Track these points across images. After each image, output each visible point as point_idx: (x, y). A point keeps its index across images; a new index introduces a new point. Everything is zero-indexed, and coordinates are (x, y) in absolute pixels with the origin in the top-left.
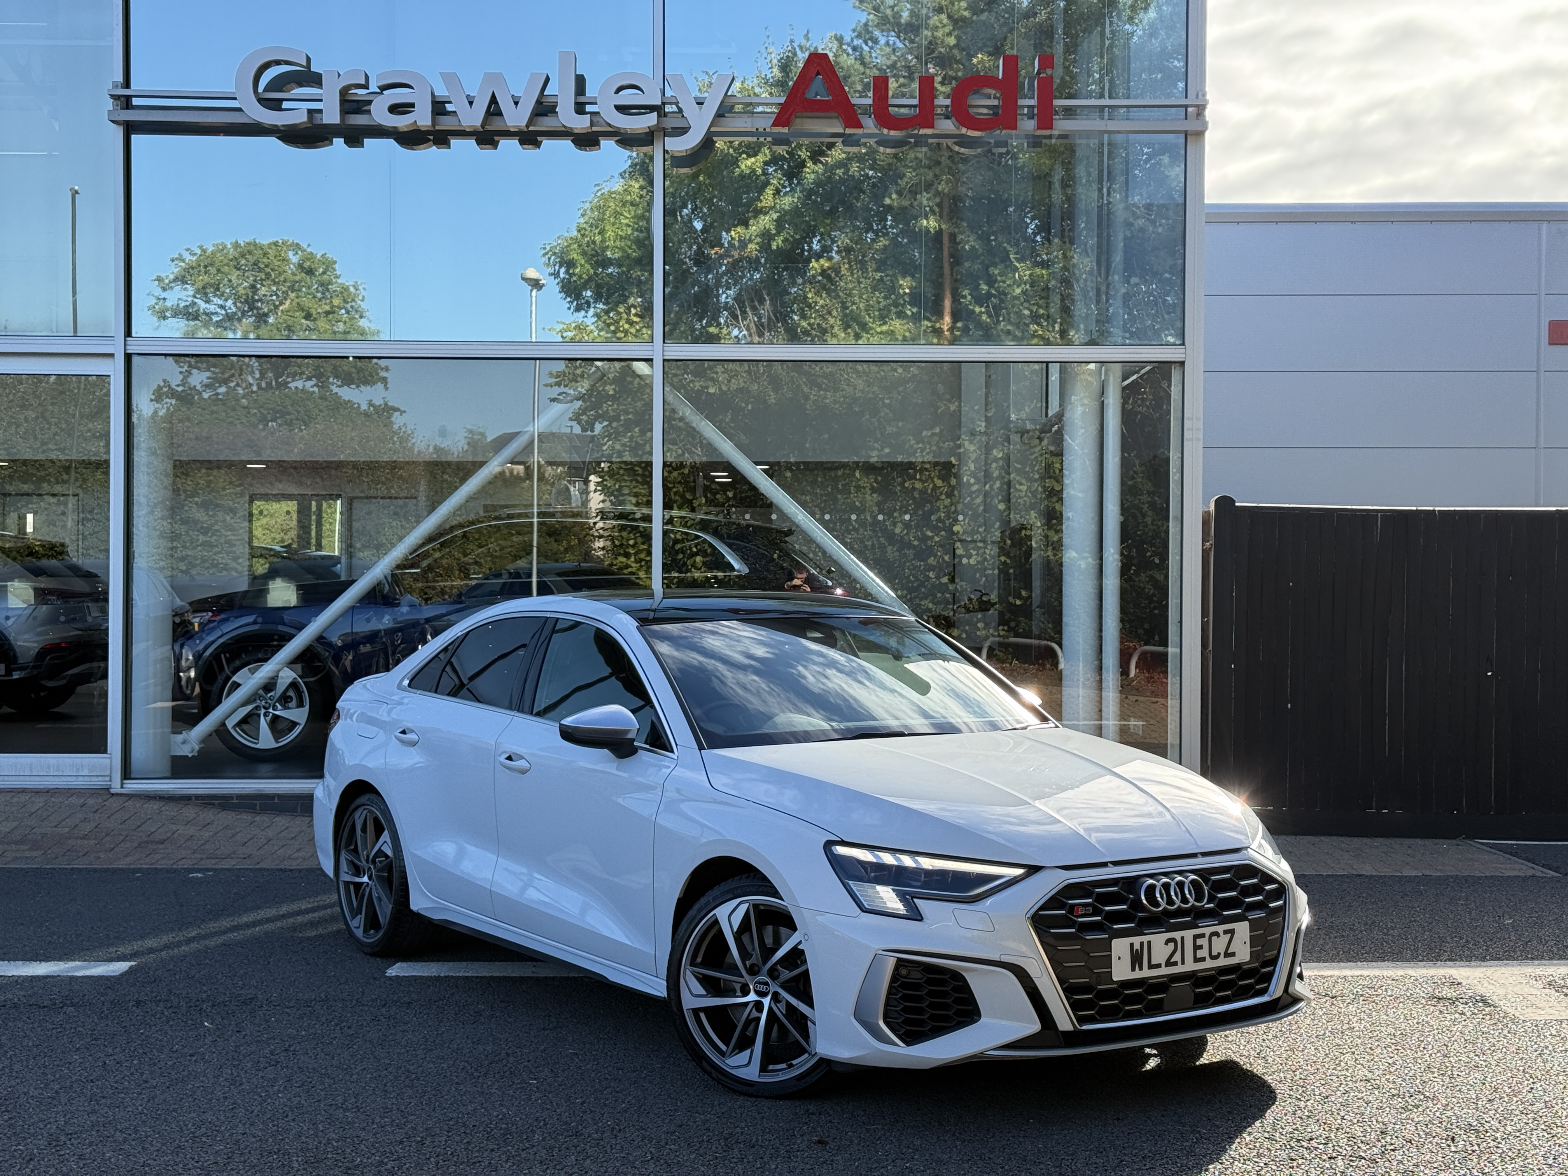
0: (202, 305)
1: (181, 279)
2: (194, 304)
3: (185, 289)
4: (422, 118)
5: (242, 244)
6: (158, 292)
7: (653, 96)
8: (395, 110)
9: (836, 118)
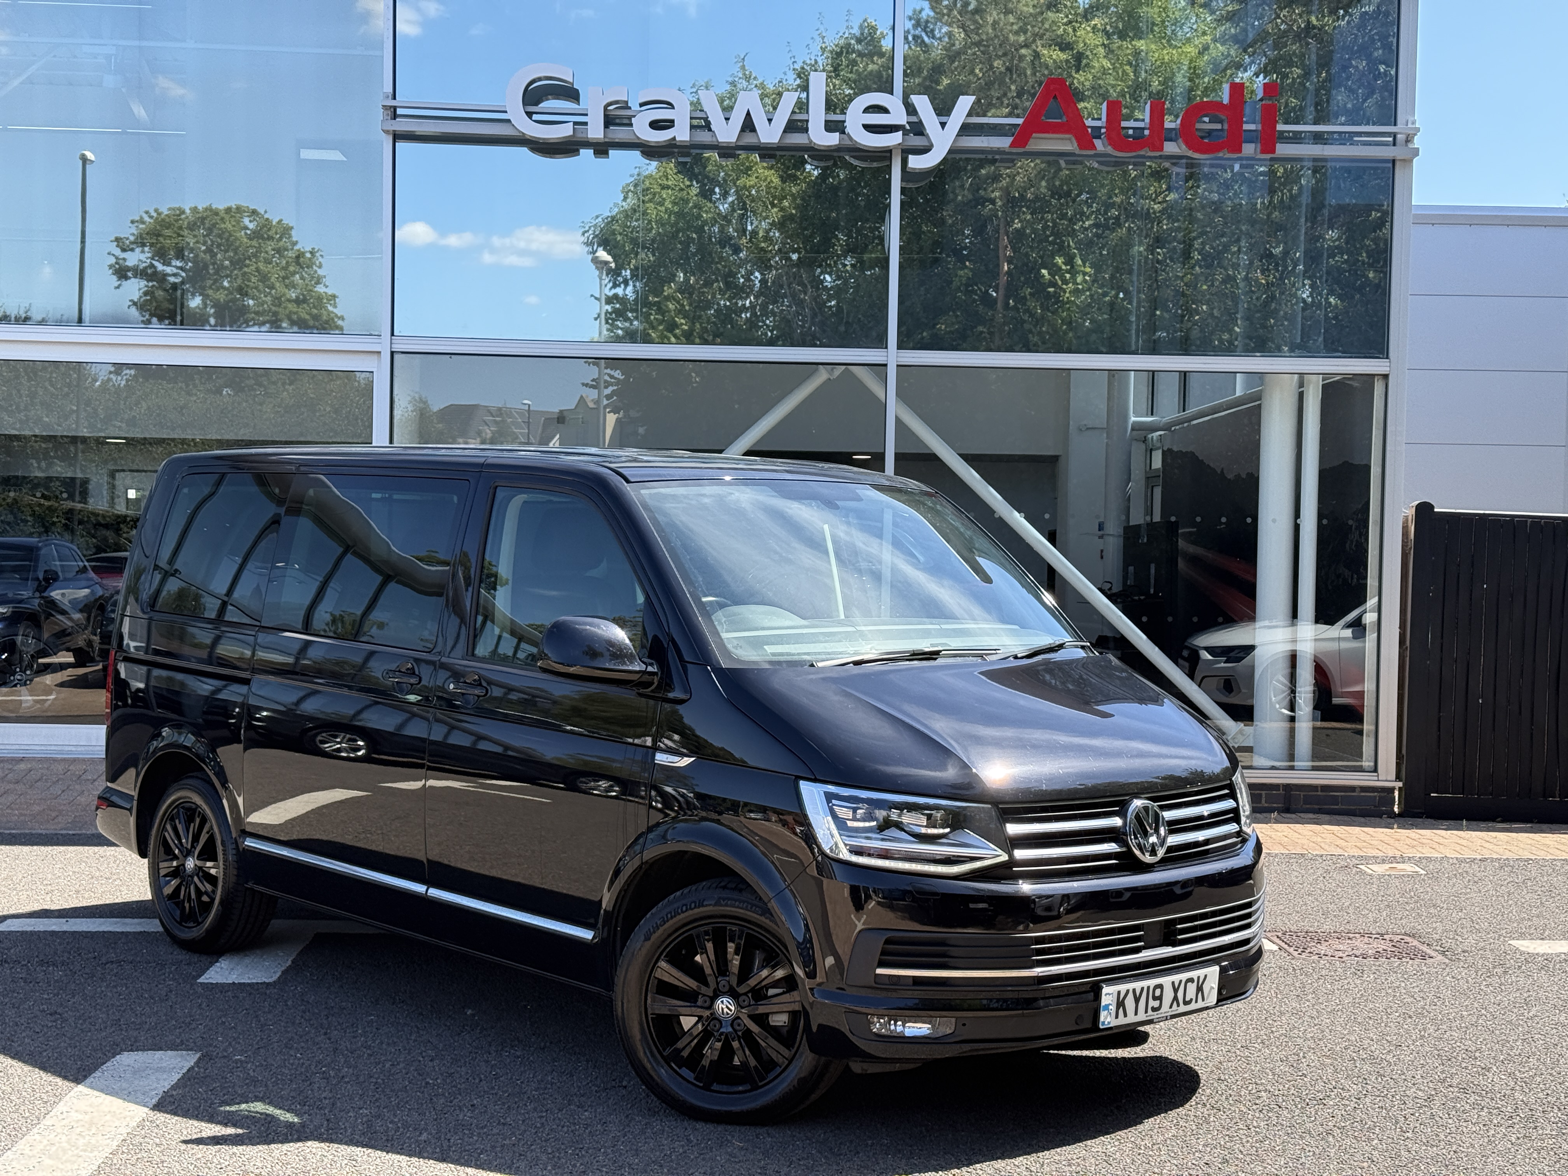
0: (160, 267)
1: (140, 242)
2: (152, 266)
3: (143, 252)
4: (681, 133)
5: (200, 208)
6: (117, 252)
7: (899, 116)
8: (656, 125)
9: (1070, 139)
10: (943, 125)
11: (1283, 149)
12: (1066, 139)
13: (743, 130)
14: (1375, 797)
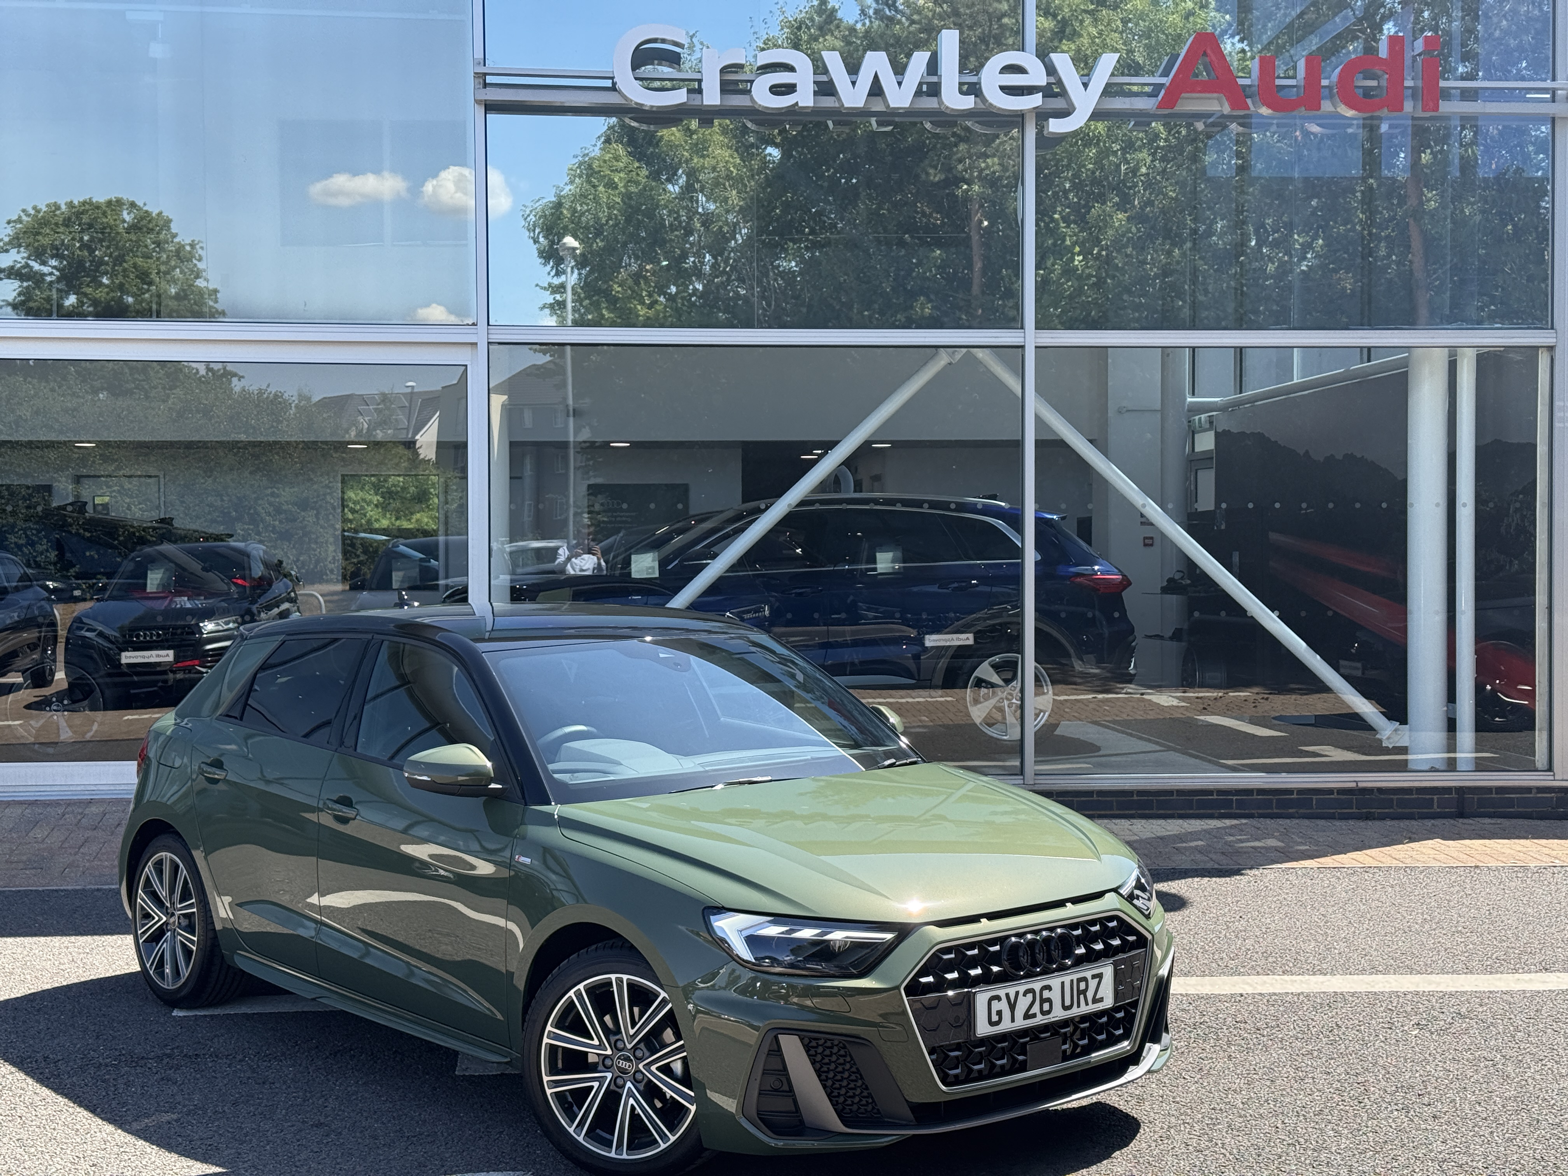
0: (36, 266)
1: (16, 242)
3: (18, 252)
4: (805, 98)
5: (77, 204)
7: (1037, 76)
8: (778, 90)
9: (1218, 99)
10: (1085, 85)
11: (1445, 107)
12: (1214, 98)
13: (871, 94)
14: (1552, 798)
